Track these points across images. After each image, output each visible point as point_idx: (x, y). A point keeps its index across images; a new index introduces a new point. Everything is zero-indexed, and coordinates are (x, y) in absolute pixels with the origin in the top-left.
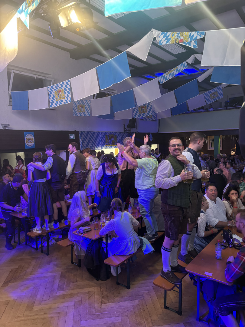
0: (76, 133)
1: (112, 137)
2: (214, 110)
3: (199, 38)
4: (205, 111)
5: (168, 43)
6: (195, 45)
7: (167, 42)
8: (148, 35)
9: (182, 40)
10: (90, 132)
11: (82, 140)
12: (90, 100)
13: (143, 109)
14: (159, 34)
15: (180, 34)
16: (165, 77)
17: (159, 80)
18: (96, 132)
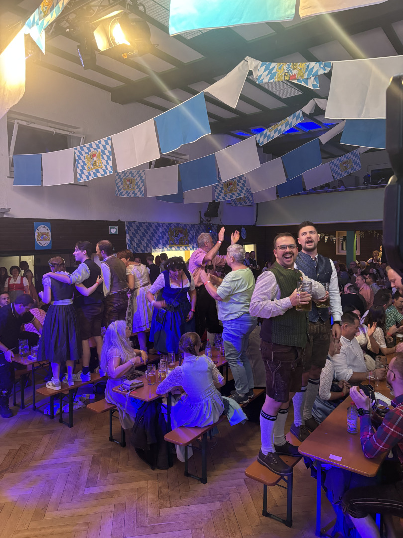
0: (120, 224)
1: (180, 231)
2: (346, 190)
3: (321, 72)
4: (332, 191)
5: (272, 81)
6: (315, 83)
7: (270, 79)
8: (240, 67)
9: (294, 75)
10: (144, 223)
11: (131, 237)
12: (143, 171)
13: (232, 186)
14: (257, 66)
15: (291, 66)
16: (268, 134)
17: (258, 140)
18: (153, 223)
